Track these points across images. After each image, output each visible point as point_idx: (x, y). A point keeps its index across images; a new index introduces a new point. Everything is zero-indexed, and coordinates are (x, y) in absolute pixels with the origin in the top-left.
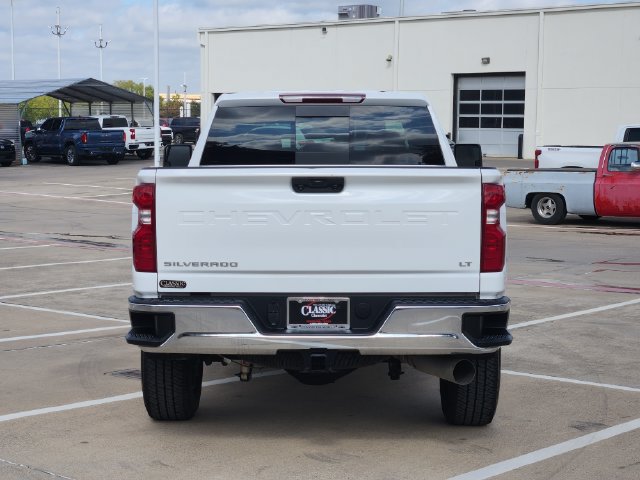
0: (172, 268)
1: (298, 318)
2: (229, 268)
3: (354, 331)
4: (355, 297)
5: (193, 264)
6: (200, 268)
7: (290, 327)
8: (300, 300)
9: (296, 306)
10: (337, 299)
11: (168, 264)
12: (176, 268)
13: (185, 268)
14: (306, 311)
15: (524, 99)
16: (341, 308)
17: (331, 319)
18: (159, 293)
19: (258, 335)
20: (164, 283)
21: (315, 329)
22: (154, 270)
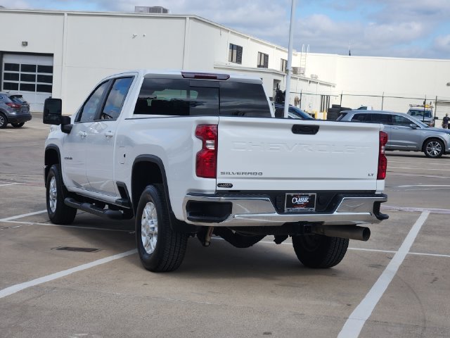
0: (226, 176)
1: (291, 205)
2: (258, 176)
3: (318, 211)
4: (320, 193)
5: (238, 174)
6: (241, 176)
7: (286, 209)
8: (292, 194)
9: (290, 198)
10: (310, 194)
11: (222, 173)
12: (228, 176)
13: (233, 176)
14: (295, 200)
15: (52, 72)
16: (311, 199)
17: (306, 205)
18: (216, 191)
19: (276, 214)
20: (219, 185)
21: (299, 211)
22: (215, 177)
